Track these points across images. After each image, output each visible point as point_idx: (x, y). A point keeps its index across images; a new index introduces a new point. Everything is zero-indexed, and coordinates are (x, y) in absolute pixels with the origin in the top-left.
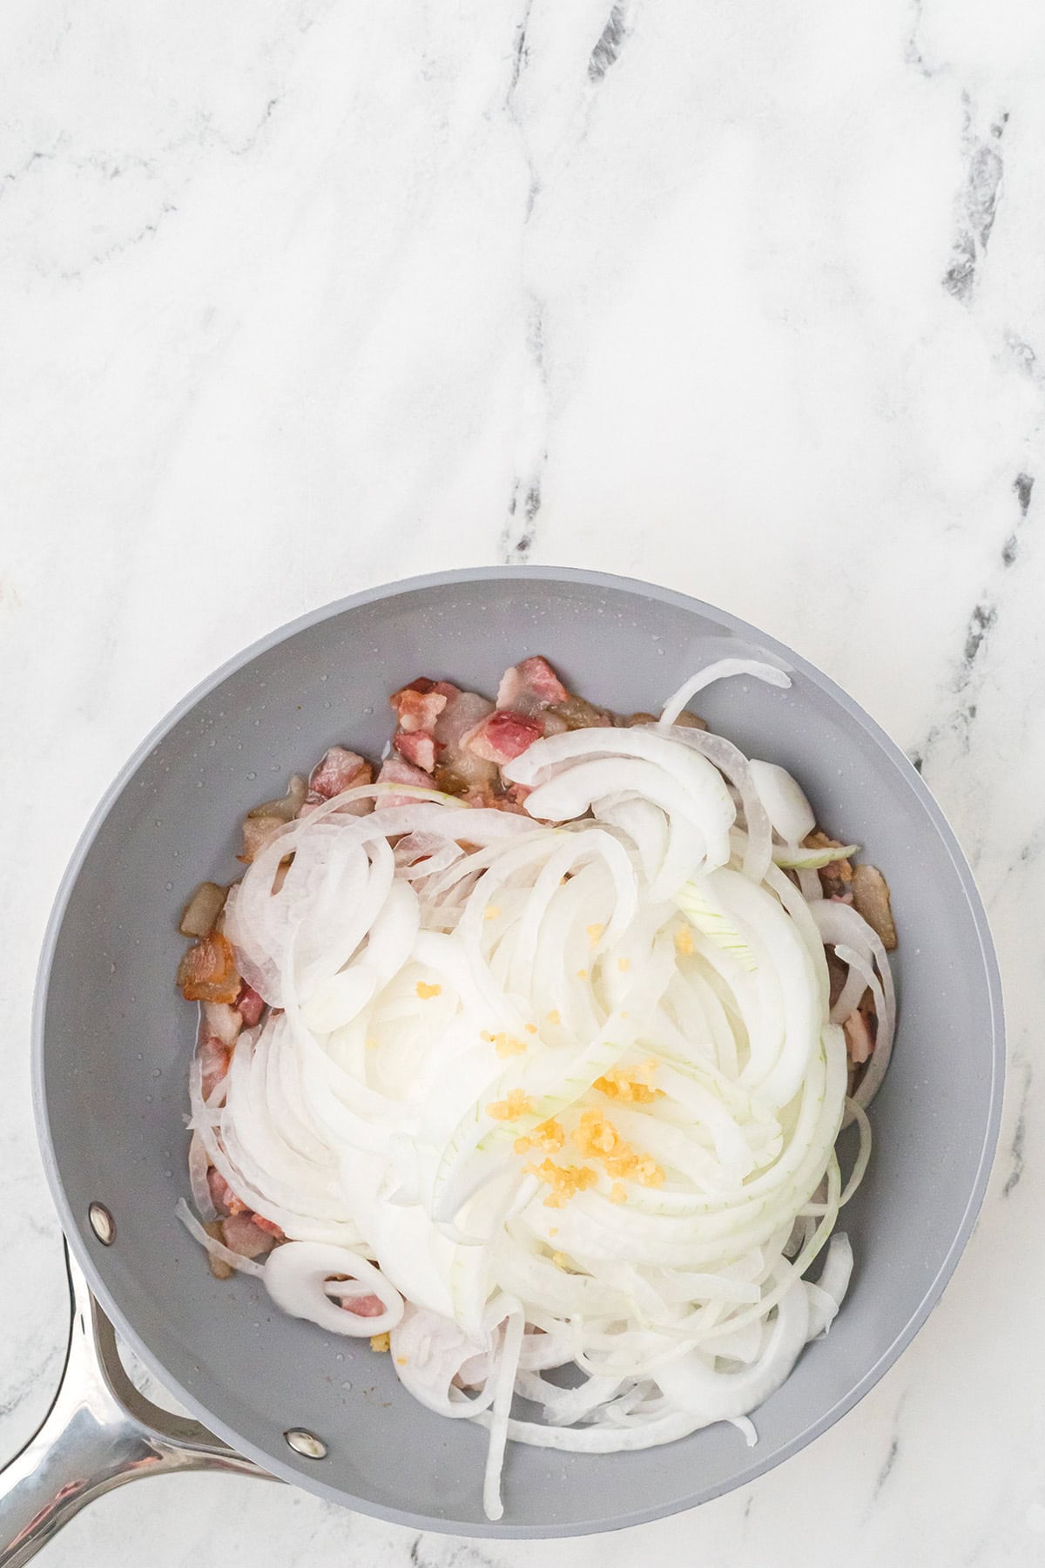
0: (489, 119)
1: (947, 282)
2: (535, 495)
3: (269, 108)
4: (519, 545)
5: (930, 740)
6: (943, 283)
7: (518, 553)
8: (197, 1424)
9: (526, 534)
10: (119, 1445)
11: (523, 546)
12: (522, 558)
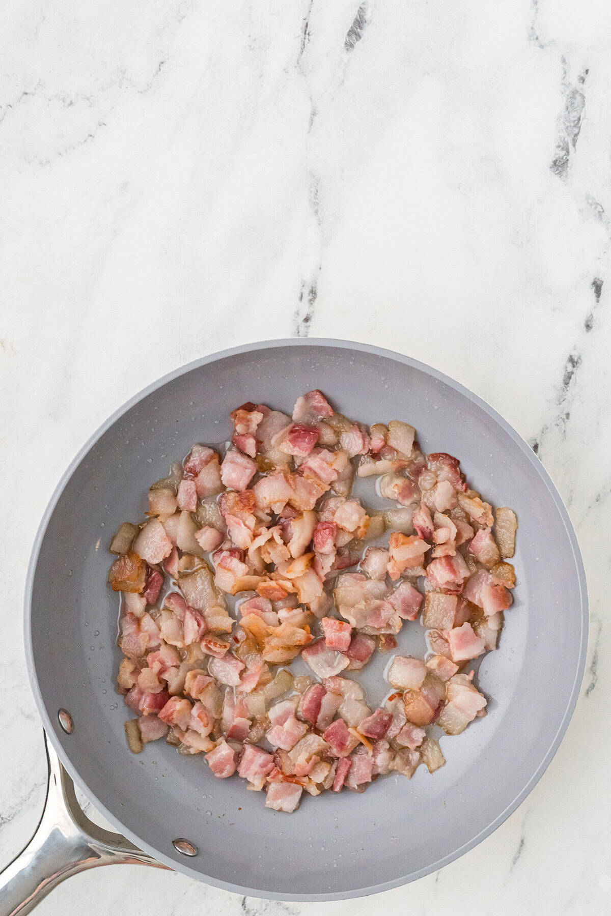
0: (287, 73)
1: (553, 167)
2: (314, 290)
3: (160, 66)
4: (305, 319)
5: (543, 432)
6: (550, 168)
7: (304, 324)
8: (122, 837)
9: (309, 313)
10: (77, 849)
11: (307, 320)
12: (307, 327)
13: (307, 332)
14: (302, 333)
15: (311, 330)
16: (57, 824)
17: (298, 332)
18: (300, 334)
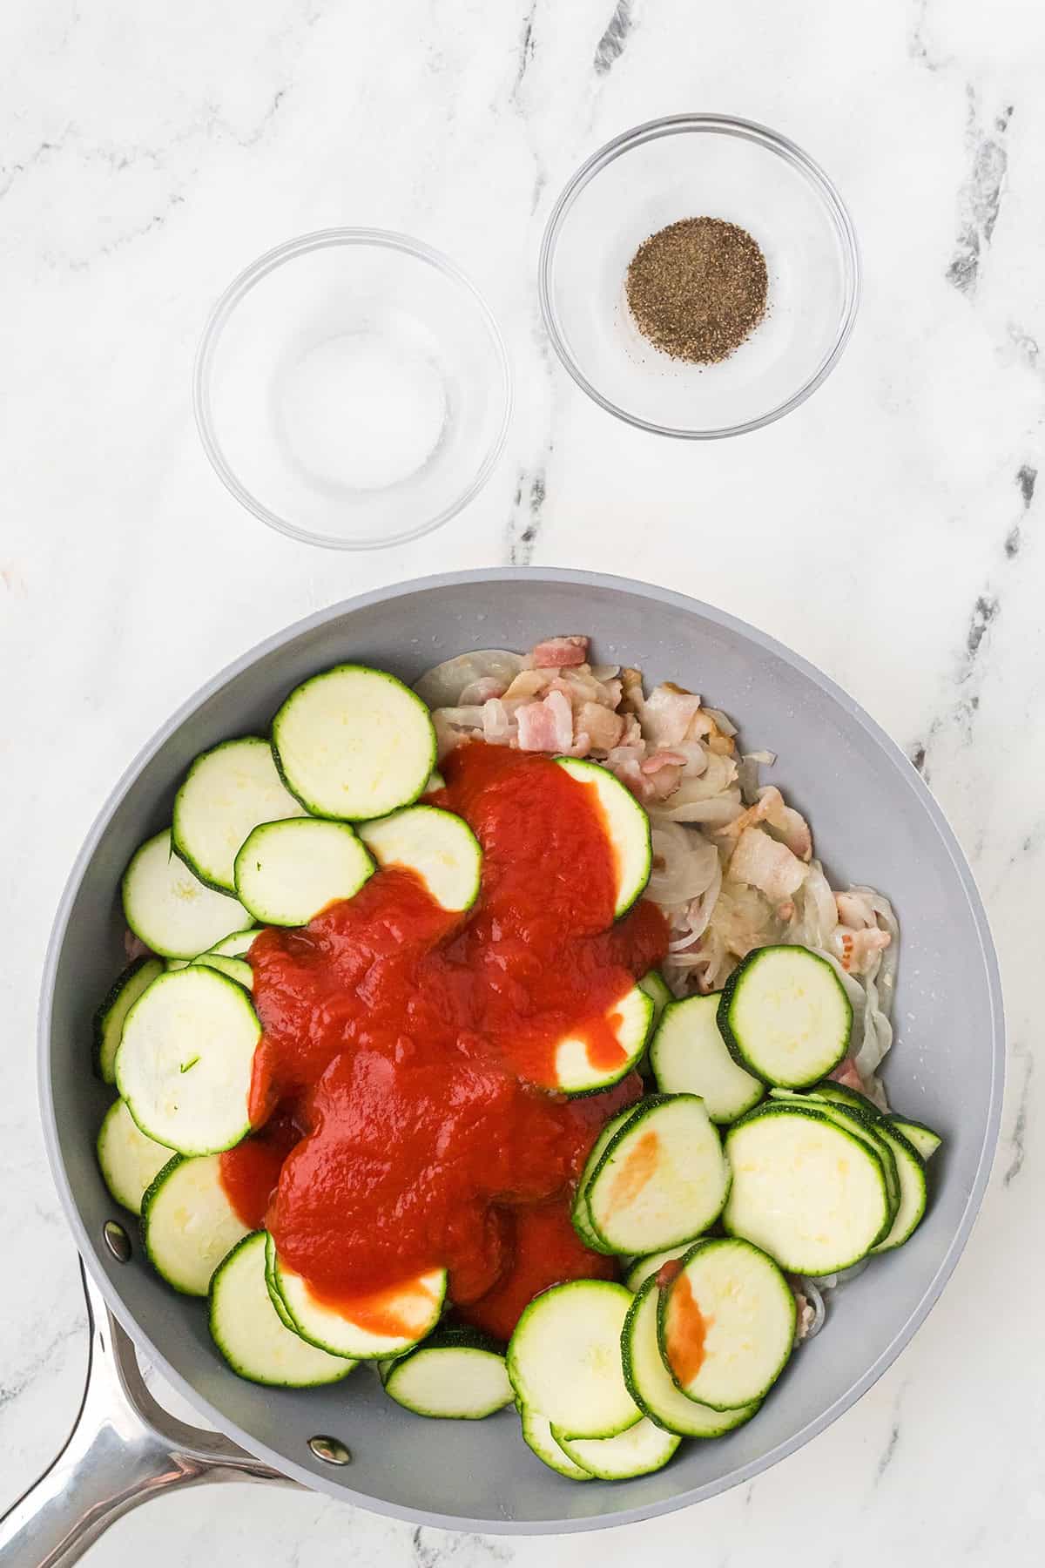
0: (495, 111)
1: (950, 276)
2: (540, 486)
3: (276, 99)
4: (524, 536)
5: (933, 731)
6: (947, 275)
7: (523, 544)
8: (222, 1437)
9: (530, 525)
10: (143, 1460)
11: (528, 536)
12: (528, 549)
13: (528, 558)
14: (520, 561)
15: (534, 554)
16: (108, 1419)
17: (513, 558)
18: (517, 560)
